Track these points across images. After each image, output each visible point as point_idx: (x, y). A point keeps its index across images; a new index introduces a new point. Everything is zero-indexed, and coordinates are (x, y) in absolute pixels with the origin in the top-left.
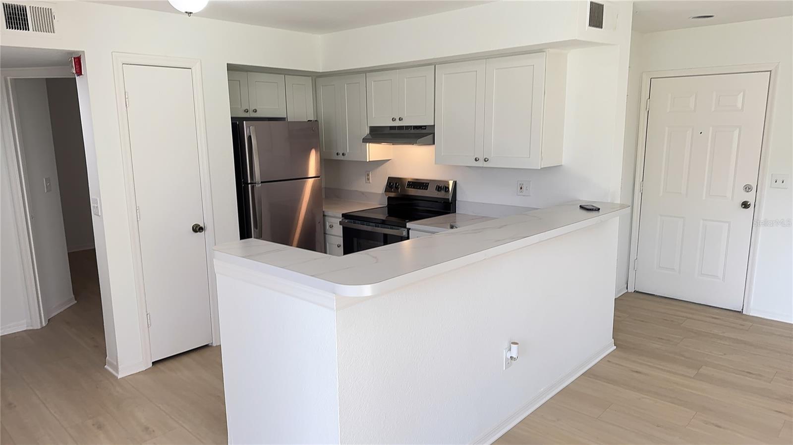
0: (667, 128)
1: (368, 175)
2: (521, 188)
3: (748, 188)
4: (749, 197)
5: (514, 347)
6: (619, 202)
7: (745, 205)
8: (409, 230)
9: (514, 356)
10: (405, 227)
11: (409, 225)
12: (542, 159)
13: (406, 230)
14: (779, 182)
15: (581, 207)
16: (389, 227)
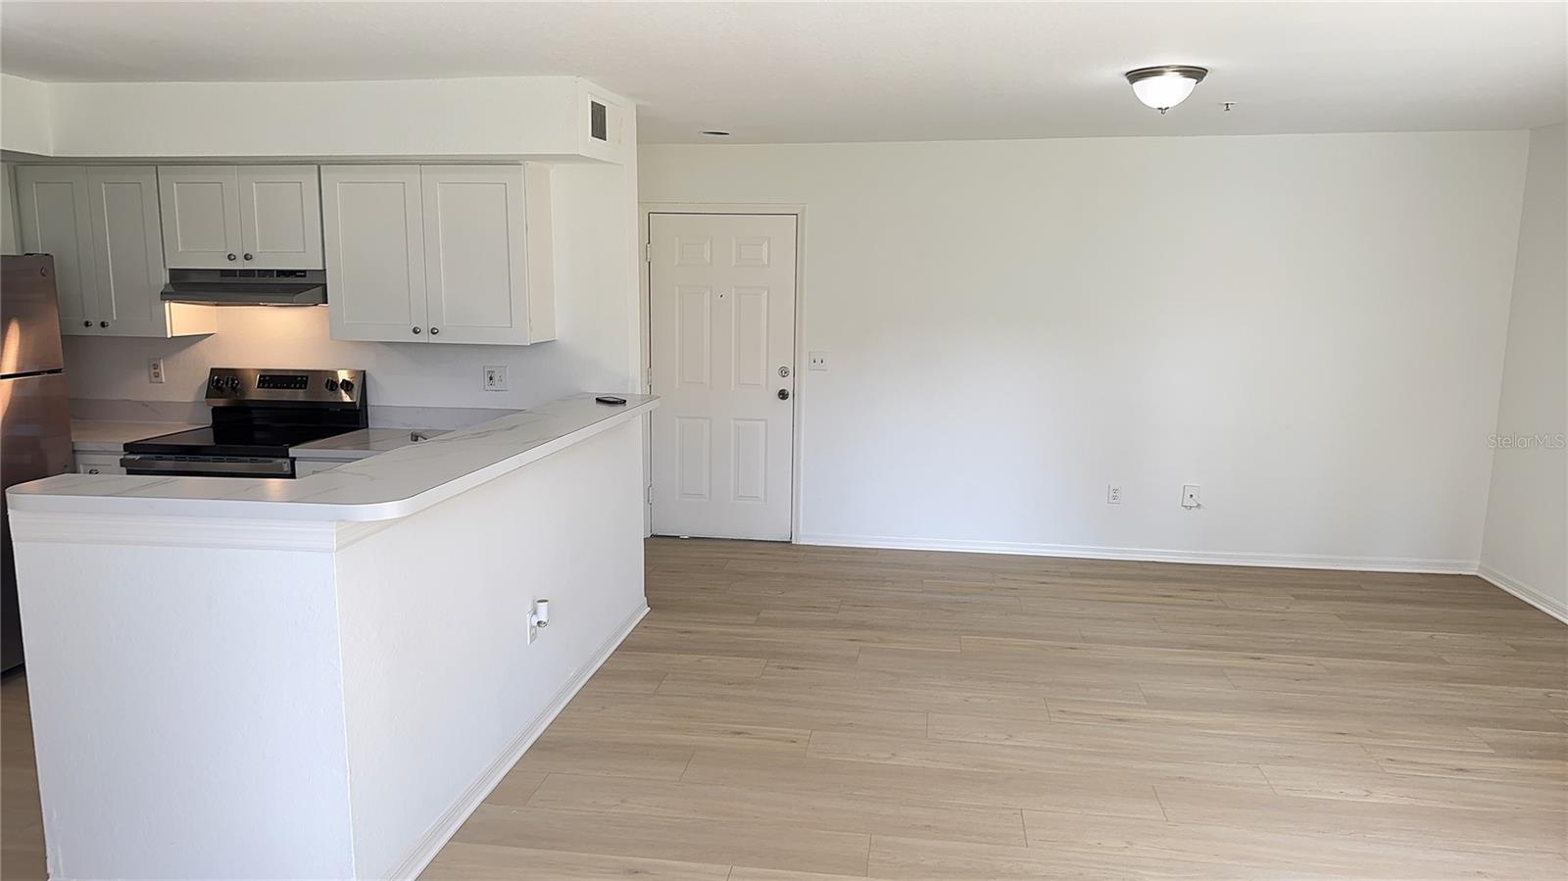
0: (677, 289)
1: (156, 367)
2: (491, 379)
3: (784, 372)
4: (786, 384)
5: (543, 608)
6: (640, 393)
7: (783, 395)
8: (293, 460)
9: (545, 620)
10: (287, 456)
11: (293, 452)
12: (531, 329)
13: (288, 461)
14: (817, 362)
15: (598, 400)
16: (248, 459)
